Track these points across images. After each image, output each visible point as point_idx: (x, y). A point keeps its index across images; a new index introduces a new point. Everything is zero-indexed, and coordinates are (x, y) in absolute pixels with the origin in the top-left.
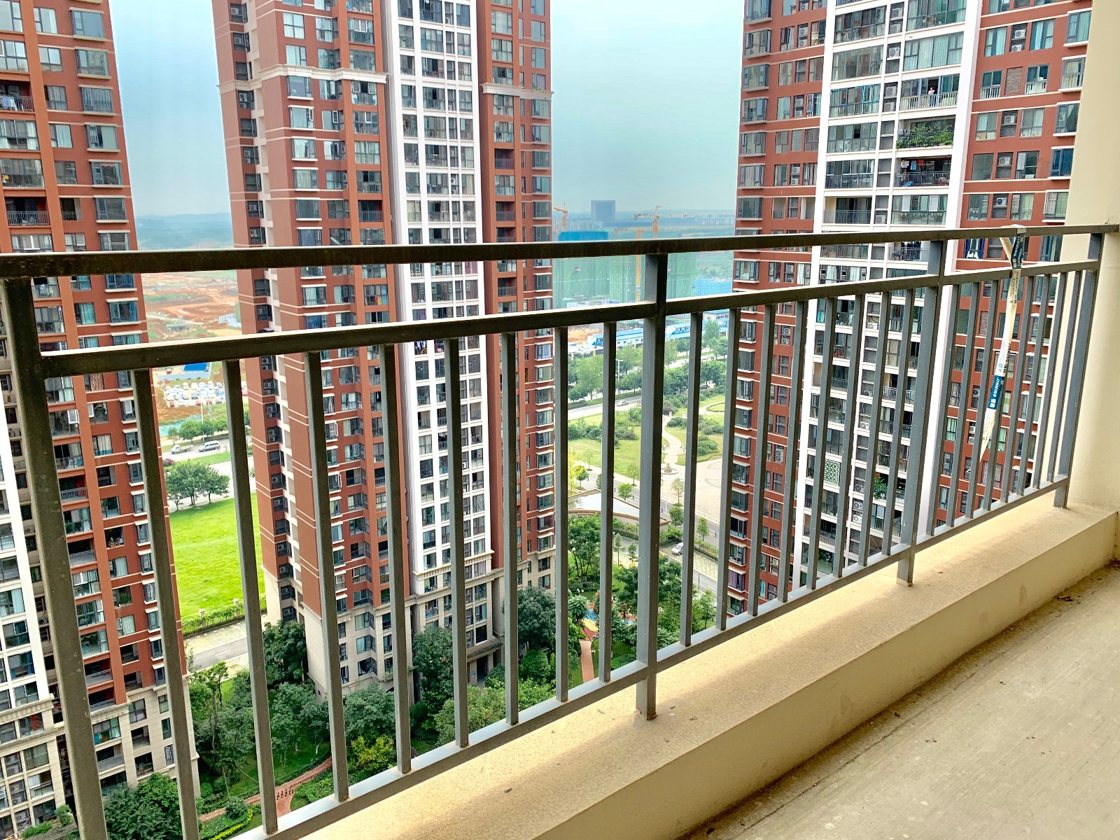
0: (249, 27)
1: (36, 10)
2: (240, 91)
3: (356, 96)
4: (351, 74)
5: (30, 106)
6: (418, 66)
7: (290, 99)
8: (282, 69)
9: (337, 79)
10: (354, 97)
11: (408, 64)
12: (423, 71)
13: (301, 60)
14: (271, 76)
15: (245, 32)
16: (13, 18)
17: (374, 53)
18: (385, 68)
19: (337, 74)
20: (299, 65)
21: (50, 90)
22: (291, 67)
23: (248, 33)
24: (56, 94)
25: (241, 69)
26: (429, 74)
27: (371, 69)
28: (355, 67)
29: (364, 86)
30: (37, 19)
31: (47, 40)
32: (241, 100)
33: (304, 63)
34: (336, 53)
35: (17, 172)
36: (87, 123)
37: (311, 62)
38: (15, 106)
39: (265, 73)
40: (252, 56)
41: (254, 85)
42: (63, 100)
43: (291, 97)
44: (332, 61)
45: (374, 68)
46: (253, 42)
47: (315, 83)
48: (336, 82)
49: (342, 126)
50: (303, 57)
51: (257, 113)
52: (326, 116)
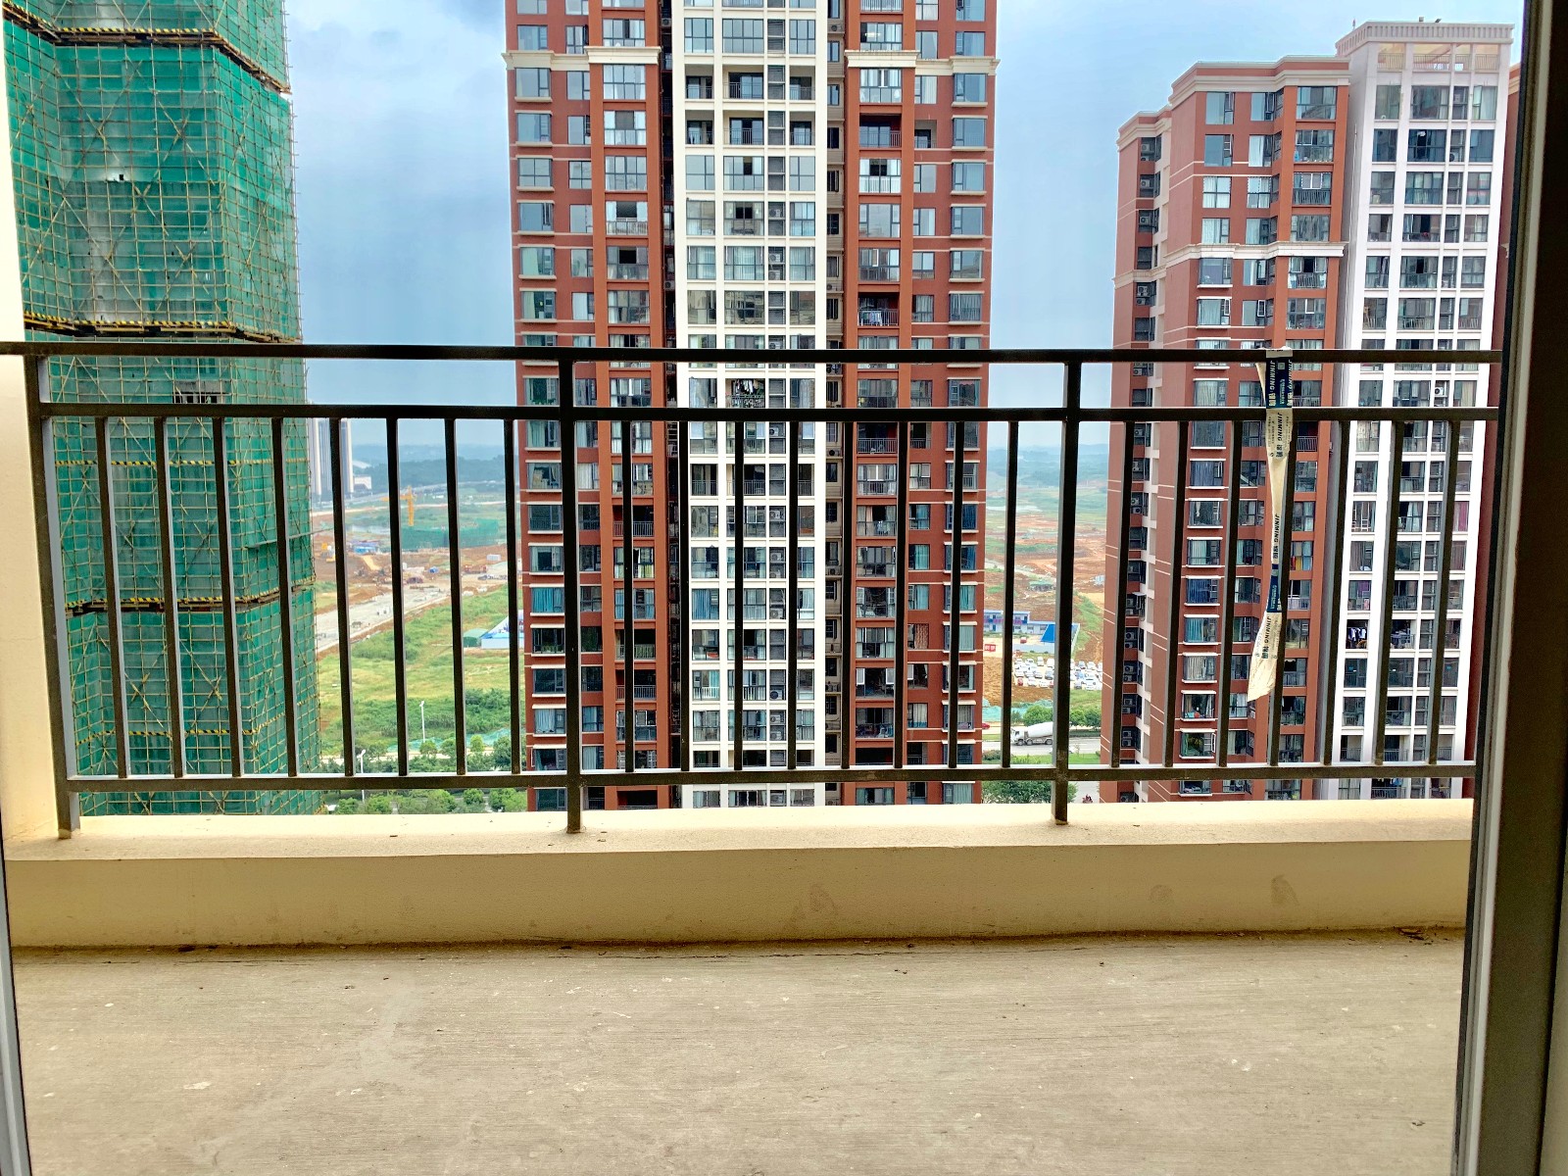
0: (1160, 201)
1: (916, 212)
2: (1139, 284)
3: (1295, 278)
4: (1292, 249)
5: (896, 320)
6: (1397, 227)
7: (1200, 289)
8: (1193, 250)
9: (1271, 256)
10: (1291, 279)
11: (1381, 227)
12: (1405, 234)
13: (1221, 235)
14: (1178, 261)
15: (1155, 208)
16: (892, 223)
17: (1330, 216)
18: (1343, 234)
19: (1271, 249)
20: (1218, 243)
21: (918, 301)
22: (1207, 246)
23: (1158, 210)
24: (923, 305)
25: (1144, 256)
26: (1414, 238)
27: (1321, 238)
28: (1297, 239)
29: (1309, 264)
30: (916, 221)
31: (922, 244)
32: (1139, 294)
33: (1225, 240)
34: (1273, 222)
35: (873, 394)
36: (950, 335)
37: (1236, 237)
38: (880, 321)
39: (1172, 258)
40: (1159, 238)
41: (1157, 274)
42: (930, 310)
43: (1202, 286)
44: (1265, 233)
45: (1326, 236)
46: (1163, 221)
47: (1237, 266)
48: (1268, 261)
49: (1270, 320)
50: (1225, 232)
51: (1157, 310)
52: (1249, 309)
